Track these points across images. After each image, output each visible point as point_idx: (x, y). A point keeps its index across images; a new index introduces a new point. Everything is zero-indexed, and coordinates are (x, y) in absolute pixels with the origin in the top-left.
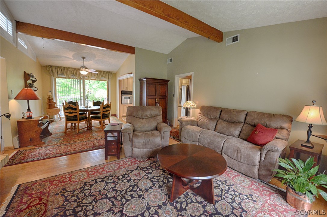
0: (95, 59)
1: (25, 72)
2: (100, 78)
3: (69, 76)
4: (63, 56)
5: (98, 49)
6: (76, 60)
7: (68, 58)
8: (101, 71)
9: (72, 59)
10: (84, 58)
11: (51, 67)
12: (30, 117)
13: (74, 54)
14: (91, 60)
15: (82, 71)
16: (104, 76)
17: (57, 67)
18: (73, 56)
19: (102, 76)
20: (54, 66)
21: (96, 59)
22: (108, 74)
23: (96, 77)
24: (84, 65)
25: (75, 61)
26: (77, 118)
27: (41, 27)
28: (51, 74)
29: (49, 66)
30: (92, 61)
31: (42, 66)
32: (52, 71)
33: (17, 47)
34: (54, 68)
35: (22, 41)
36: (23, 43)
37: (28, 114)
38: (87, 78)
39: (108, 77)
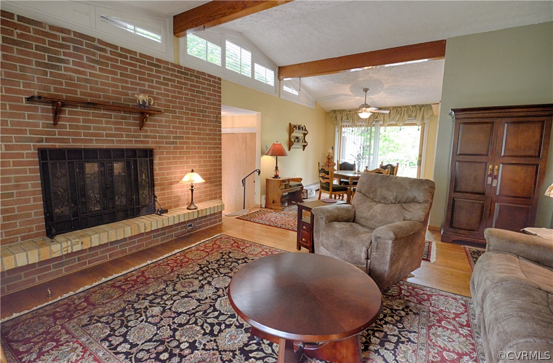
0: (385, 88)
1: (290, 123)
2: (405, 121)
3: (355, 123)
4: (340, 94)
5: (393, 67)
6: (359, 96)
7: (347, 95)
8: (409, 106)
9: (352, 96)
10: (366, 90)
11: (335, 111)
12: (276, 176)
13: (351, 87)
14: (380, 92)
15: (361, 112)
16: (413, 115)
17: (341, 111)
18: (351, 91)
19: (410, 116)
20: (338, 111)
21: (386, 86)
22: (422, 111)
23: (396, 120)
24: (365, 102)
25: (358, 98)
26: (329, 186)
27: (298, 64)
28: (335, 123)
29: (333, 111)
30: (382, 92)
31: (326, 113)
32: (336, 118)
33: (279, 97)
34: (339, 113)
35: (290, 87)
36: (291, 90)
37: (275, 173)
38: (382, 123)
39: (421, 116)
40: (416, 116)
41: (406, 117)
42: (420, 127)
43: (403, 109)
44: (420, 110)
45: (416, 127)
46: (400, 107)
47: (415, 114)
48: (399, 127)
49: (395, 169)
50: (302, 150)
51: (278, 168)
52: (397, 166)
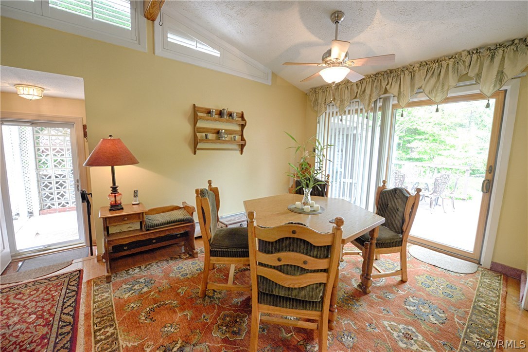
1: (194, 105)
2: (448, 91)
8: (460, 54)
11: (314, 90)
16: (473, 74)
17: (325, 88)
19: (463, 77)
20: (321, 88)
23: (428, 90)
28: (315, 109)
31: (305, 94)
32: (316, 100)
33: (154, 53)
34: (320, 91)
35: (192, 39)
36: (194, 43)
37: (113, 199)
38: (396, 102)
39: (495, 72)
40: (479, 76)
41: (452, 80)
42: (493, 102)
43: (444, 64)
44: (493, 58)
45: (482, 103)
46: (437, 61)
47: (476, 71)
48: (434, 107)
49: (410, 203)
50: (238, 152)
51: (119, 190)
52: (417, 196)
